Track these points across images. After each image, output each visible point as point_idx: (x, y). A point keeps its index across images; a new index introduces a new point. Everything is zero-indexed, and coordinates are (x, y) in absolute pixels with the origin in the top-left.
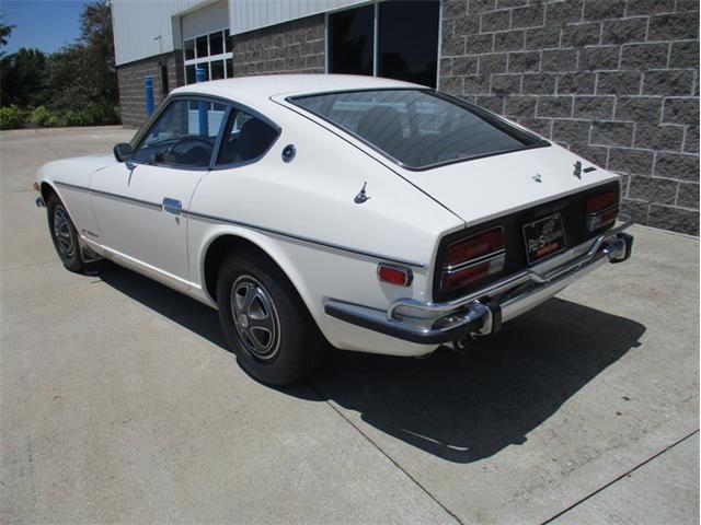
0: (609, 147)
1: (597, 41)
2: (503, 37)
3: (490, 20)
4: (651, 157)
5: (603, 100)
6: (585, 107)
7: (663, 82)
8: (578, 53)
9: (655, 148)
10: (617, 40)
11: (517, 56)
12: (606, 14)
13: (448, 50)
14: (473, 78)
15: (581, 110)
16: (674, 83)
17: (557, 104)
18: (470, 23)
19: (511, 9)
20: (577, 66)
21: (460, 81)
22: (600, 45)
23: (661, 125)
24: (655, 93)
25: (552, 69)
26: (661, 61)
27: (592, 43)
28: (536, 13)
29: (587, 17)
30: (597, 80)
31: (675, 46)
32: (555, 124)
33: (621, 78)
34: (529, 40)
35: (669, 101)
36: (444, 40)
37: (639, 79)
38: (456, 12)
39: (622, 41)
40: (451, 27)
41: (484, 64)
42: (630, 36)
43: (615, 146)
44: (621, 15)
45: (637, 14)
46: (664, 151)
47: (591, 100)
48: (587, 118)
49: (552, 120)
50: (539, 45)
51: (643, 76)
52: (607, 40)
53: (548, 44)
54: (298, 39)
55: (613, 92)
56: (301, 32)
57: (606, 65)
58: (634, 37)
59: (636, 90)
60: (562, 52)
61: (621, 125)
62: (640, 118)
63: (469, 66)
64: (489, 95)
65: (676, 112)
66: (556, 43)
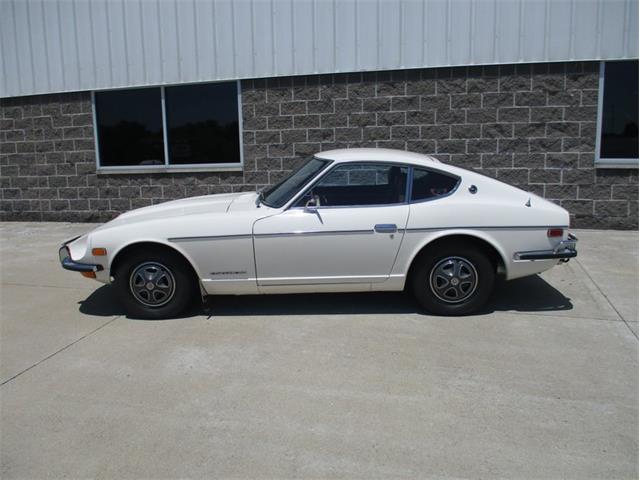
1: (374, 124)
2: (302, 119)
3: (289, 107)
7: (417, 146)
8: (362, 130)
10: (388, 124)
11: (315, 131)
12: (379, 109)
13: (250, 126)
14: (276, 146)
16: (425, 147)
18: (270, 108)
19: (306, 101)
20: (362, 138)
21: (264, 148)
22: (376, 126)
25: (344, 140)
26: (415, 135)
27: (371, 125)
28: (327, 105)
29: (365, 110)
30: (377, 146)
31: (423, 128)
33: (392, 145)
34: (323, 121)
36: (244, 119)
37: (403, 145)
38: (256, 100)
39: (391, 124)
40: (252, 110)
41: (286, 136)
44: (389, 110)
45: (398, 109)
50: (332, 124)
51: (406, 143)
52: (380, 123)
53: (339, 124)
54: (47, 112)
56: (52, 106)
57: (382, 137)
58: (398, 122)
60: (350, 130)
63: (274, 137)
64: (293, 157)
66: (345, 124)
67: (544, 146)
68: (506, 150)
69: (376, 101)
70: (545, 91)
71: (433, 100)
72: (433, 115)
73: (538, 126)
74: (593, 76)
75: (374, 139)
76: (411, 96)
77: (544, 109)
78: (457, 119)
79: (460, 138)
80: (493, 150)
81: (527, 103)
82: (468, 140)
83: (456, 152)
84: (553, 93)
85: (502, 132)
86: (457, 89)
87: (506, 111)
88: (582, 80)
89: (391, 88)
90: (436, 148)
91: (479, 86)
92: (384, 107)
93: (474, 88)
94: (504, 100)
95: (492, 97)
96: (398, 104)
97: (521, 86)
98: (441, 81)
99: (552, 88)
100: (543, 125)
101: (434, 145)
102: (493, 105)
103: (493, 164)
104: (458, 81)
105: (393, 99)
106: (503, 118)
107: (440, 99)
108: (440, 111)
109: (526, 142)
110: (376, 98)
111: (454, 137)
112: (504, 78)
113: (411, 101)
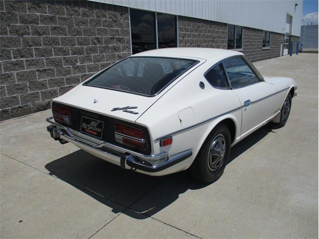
0: (47, 79)
1: (29, 34)
4: (63, 79)
5: (39, 60)
6: (30, 64)
7: (60, 51)
8: (21, 39)
9: (64, 75)
10: (40, 34)
12: (31, 22)
15: (29, 65)
16: (64, 52)
17: (16, 64)
20: (22, 45)
22: (31, 36)
23: (64, 67)
24: (59, 55)
25: (8, 46)
26: (58, 43)
27: (27, 35)
29: (21, 22)
30: (34, 52)
31: (61, 38)
32: (17, 74)
33: (45, 50)
35: (64, 58)
37: (52, 50)
42: (44, 33)
43: (49, 78)
44: (38, 24)
45: (45, 24)
46: (68, 76)
47: (33, 60)
48: (34, 69)
49: (15, 73)
51: (53, 50)
52: (34, 34)
55: (43, 56)
57: (37, 45)
59: (52, 55)
60: (11, 38)
61: (49, 69)
62: (56, 66)
65: (67, 62)
66: (6, 33)
67: (115, 50)
68: (101, 52)
69: (28, 15)
70: (113, 20)
71: (64, 19)
72: (65, 29)
73: (112, 39)
74: (127, 14)
75: (31, 46)
76: (51, 15)
77: (113, 30)
78: (79, 33)
79: (82, 45)
80: (97, 52)
81: (107, 26)
82: (85, 47)
83: (81, 54)
84: (115, 22)
85: (99, 42)
86: (77, 13)
87: (99, 30)
88: (124, 16)
89: (37, 6)
90: (70, 52)
91: (87, 13)
92: (35, 21)
93: (85, 14)
94: (98, 23)
95: (93, 20)
96: (44, 20)
97: (104, 16)
98: (67, 6)
99: (115, 19)
100: (114, 38)
101: (69, 50)
102: (94, 26)
103: (98, 61)
104: (77, 9)
105: (41, 16)
106: (99, 34)
107: (69, 19)
108: (69, 27)
109: (108, 47)
110: (28, 13)
111: (79, 44)
112: (97, 10)
113: (52, 19)
